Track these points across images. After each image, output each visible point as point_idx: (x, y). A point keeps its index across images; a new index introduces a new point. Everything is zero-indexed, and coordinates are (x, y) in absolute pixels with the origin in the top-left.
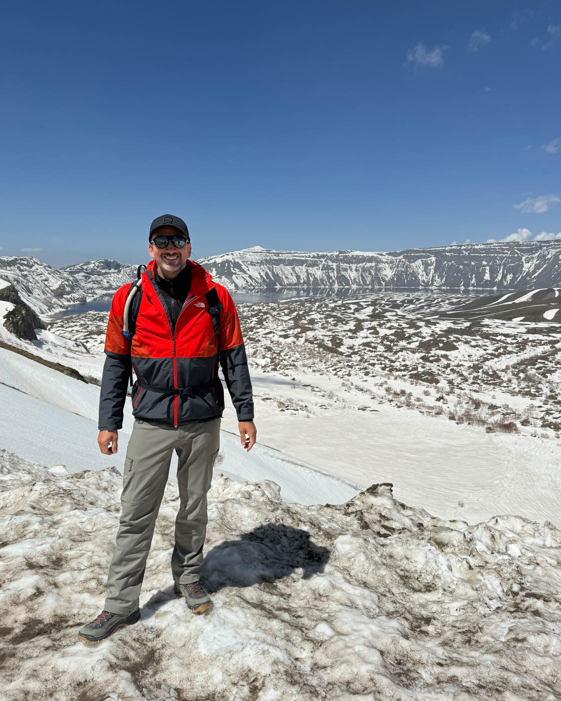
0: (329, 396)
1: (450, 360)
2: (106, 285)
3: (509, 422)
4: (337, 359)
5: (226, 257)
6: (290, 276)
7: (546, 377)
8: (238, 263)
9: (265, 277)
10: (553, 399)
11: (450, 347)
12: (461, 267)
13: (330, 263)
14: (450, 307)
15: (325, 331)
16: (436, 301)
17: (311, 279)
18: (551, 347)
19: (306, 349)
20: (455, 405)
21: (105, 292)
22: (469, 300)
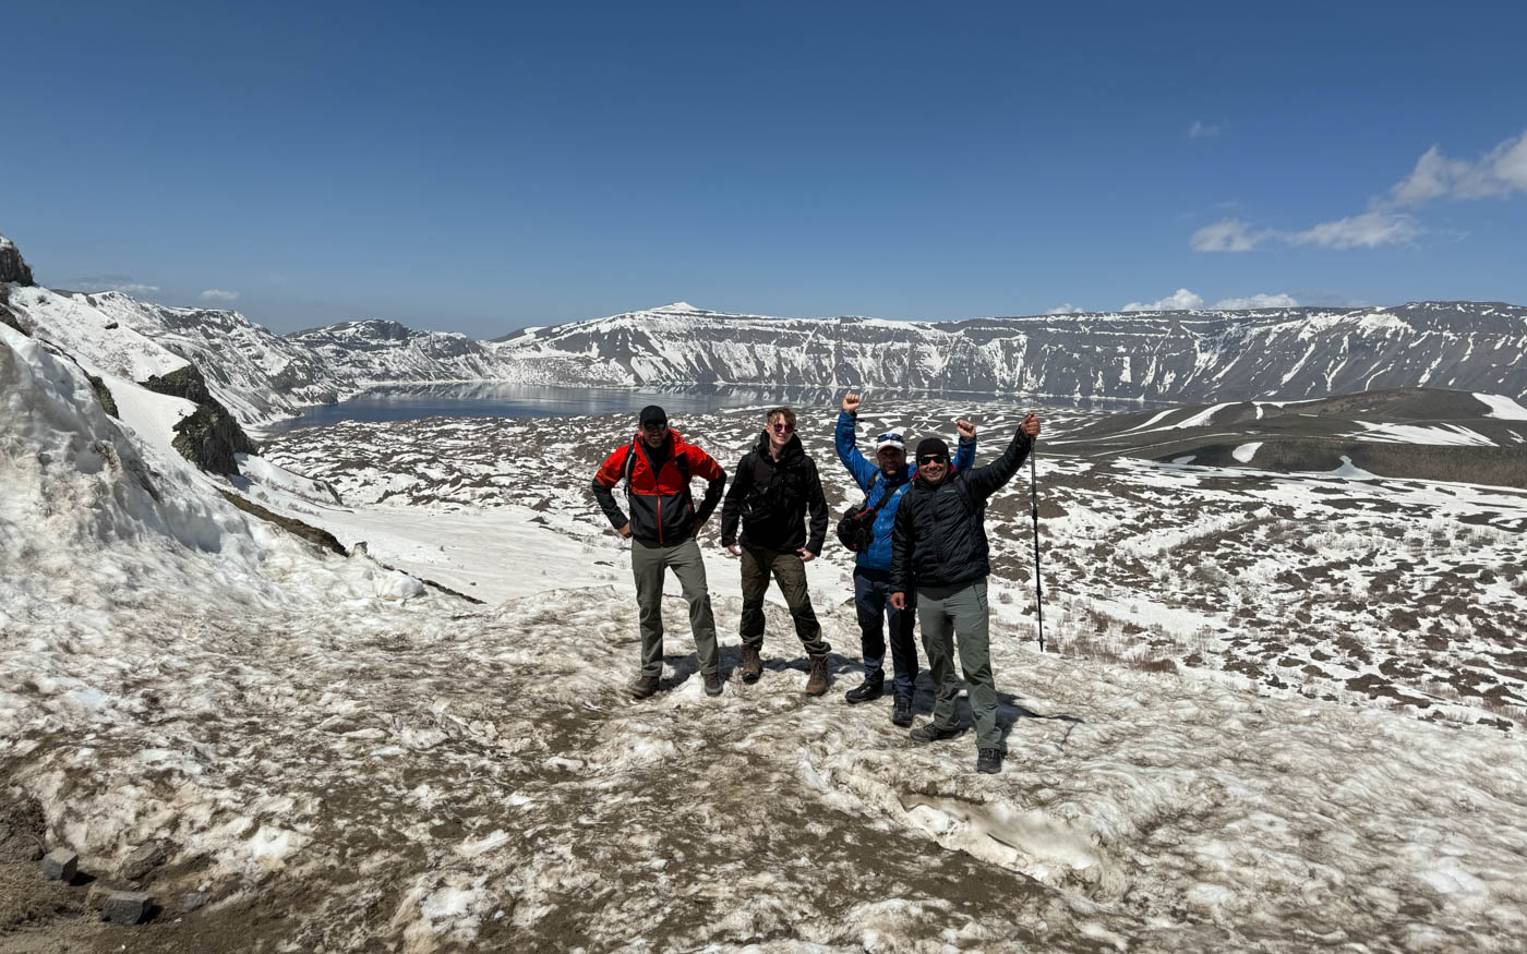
1: (1052, 536)
2: (379, 370)
3: (1161, 659)
5: (619, 323)
6: (744, 363)
7: (1237, 573)
8: (642, 333)
9: (695, 364)
10: (1247, 616)
11: (1054, 510)
12: (1076, 355)
13: (824, 340)
14: (1056, 433)
17: (786, 370)
18: (1246, 516)
21: (375, 383)
22: (1090, 420)
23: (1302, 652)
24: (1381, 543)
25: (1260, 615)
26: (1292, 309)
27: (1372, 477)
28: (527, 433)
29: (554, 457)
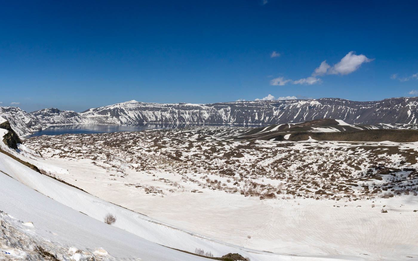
0: (175, 185)
1: (240, 163)
2: (52, 121)
3: (271, 193)
4: (179, 164)
5: (116, 106)
6: (152, 117)
7: (287, 168)
8: (122, 109)
9: (138, 118)
10: (291, 179)
11: (240, 155)
12: (244, 113)
13: (174, 110)
14: (239, 134)
15: (172, 148)
16: (232, 131)
17: (164, 119)
18: (289, 153)
19: (161, 158)
20: (244, 186)
21: (51, 125)
22: (248, 130)
23: (304, 187)
24: (319, 157)
25: (294, 179)
26: (295, 100)
27: (316, 141)
28: (90, 138)
29: (98, 145)
